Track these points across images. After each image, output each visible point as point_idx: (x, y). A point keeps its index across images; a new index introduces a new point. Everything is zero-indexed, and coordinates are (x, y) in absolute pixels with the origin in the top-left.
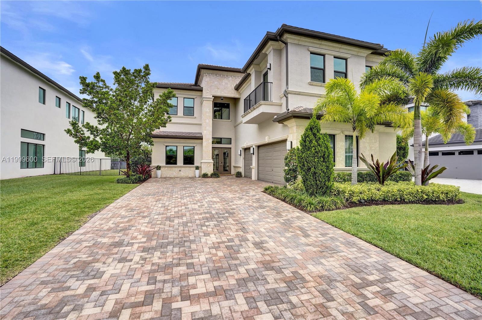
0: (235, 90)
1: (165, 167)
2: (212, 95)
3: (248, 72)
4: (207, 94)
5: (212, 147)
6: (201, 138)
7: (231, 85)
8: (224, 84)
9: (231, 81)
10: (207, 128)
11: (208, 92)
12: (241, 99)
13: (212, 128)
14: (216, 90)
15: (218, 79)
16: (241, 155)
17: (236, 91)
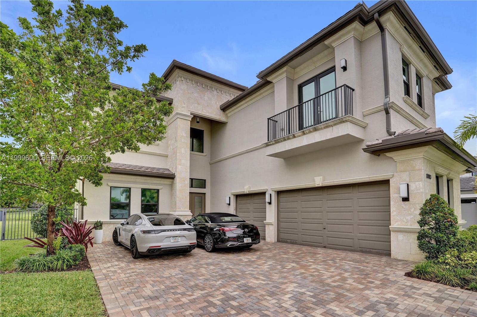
0: (221, 110)
1: (110, 223)
2: (190, 112)
3: (269, 79)
4: (183, 109)
5: (190, 193)
6: (171, 177)
7: (216, 103)
8: (206, 98)
9: (216, 96)
10: (183, 161)
11: (184, 106)
12: (228, 124)
13: (189, 161)
14: (196, 105)
15: (199, 89)
16: (229, 204)
17: (222, 112)
